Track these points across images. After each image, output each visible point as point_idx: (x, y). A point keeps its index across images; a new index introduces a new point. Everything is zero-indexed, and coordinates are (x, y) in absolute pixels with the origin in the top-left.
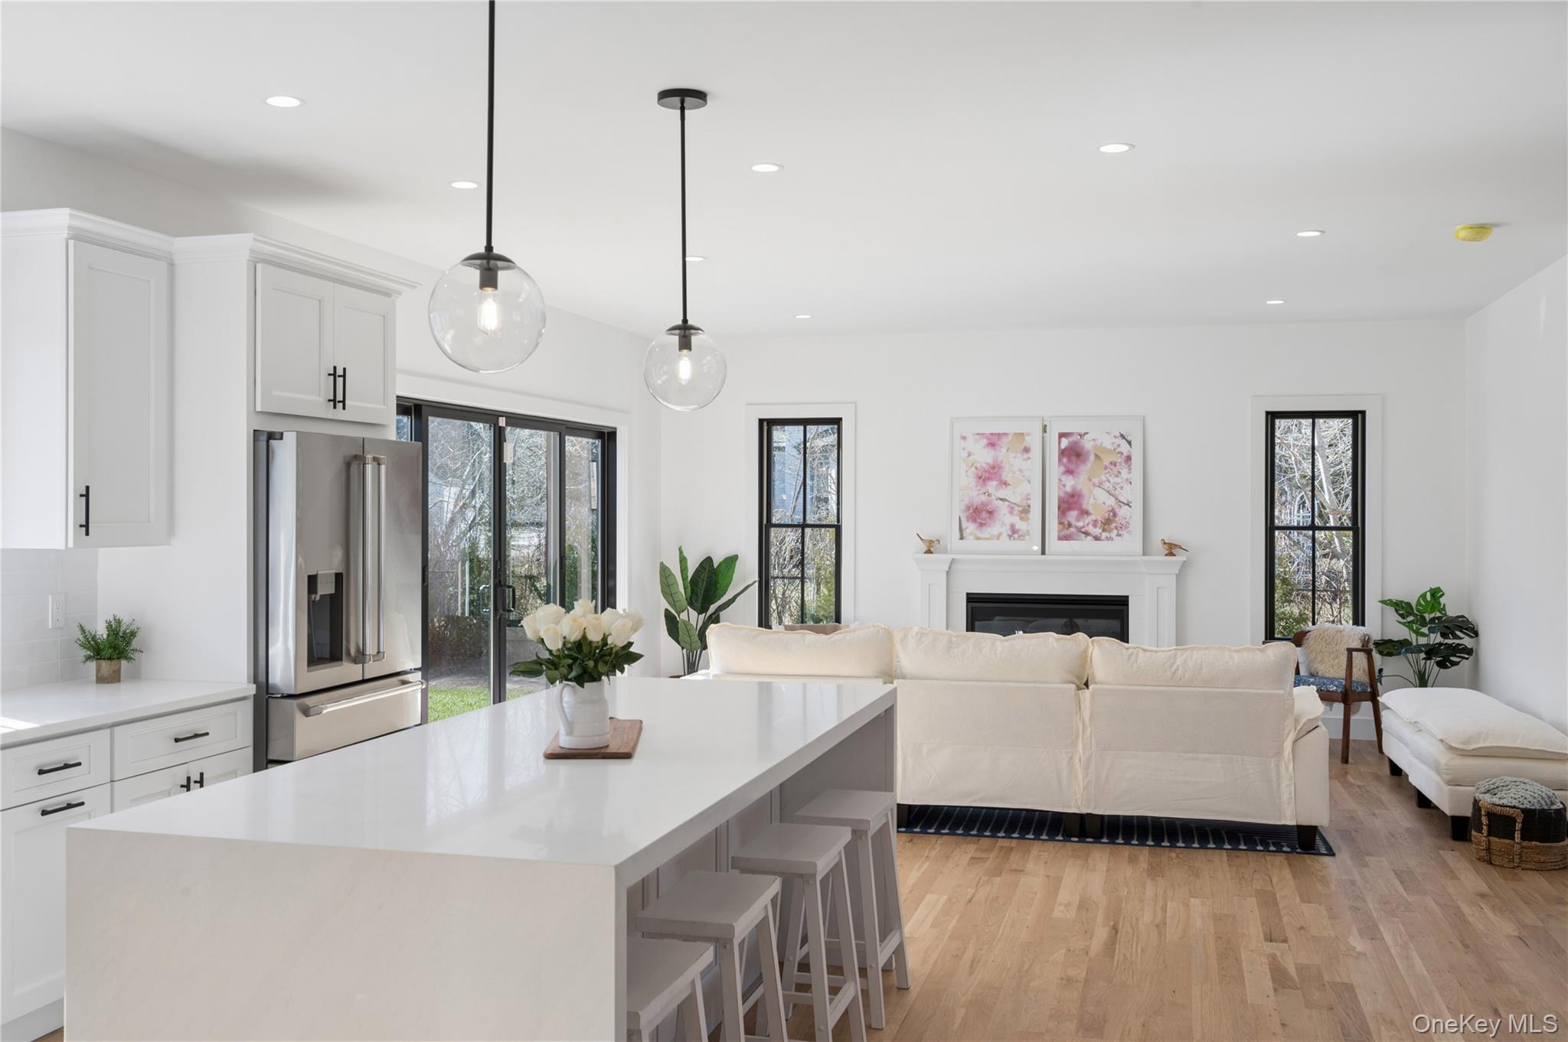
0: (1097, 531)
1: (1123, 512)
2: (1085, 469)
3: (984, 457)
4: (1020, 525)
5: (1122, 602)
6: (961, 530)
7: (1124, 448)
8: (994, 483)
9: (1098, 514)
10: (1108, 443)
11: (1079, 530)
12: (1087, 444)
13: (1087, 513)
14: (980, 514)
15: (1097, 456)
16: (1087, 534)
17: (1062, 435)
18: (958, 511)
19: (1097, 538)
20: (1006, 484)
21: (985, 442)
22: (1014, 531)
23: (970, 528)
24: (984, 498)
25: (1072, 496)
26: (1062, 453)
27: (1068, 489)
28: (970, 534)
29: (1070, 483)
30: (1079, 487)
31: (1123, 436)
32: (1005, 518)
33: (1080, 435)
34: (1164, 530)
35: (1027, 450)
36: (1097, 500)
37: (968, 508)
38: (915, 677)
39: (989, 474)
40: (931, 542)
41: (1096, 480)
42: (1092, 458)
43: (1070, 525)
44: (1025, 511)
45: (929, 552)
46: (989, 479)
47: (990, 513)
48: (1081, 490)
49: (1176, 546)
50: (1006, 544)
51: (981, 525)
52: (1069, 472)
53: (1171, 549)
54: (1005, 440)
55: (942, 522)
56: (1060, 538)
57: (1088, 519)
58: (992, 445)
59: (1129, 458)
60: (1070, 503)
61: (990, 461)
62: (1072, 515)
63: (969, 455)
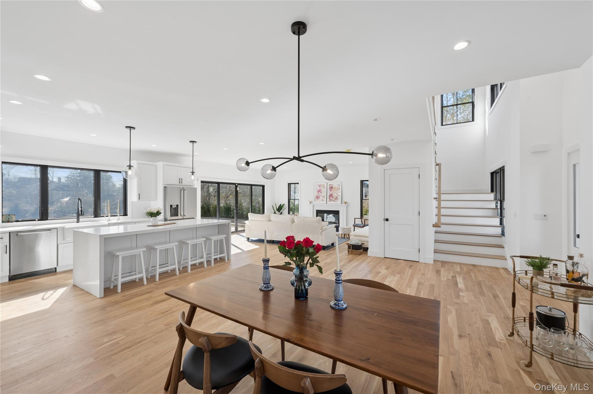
0: (334, 200)
1: (338, 197)
2: (333, 190)
3: (318, 188)
4: (323, 199)
5: (338, 211)
6: (315, 200)
7: (339, 187)
9: (335, 197)
10: (336, 186)
11: (332, 200)
12: (333, 186)
13: (333, 197)
14: (318, 197)
15: (335, 188)
16: (333, 200)
17: (330, 185)
18: (315, 197)
19: (334, 201)
20: (321, 193)
21: (318, 186)
22: (322, 200)
23: (316, 199)
24: (318, 195)
25: (331, 194)
26: (330, 188)
27: (330, 193)
29: (331, 192)
30: (332, 193)
31: (339, 185)
32: (321, 198)
33: (332, 185)
34: (344, 200)
35: (324, 187)
36: (335, 195)
37: (316, 196)
38: (273, 221)
39: (319, 191)
40: (310, 202)
41: (335, 192)
42: (334, 188)
43: (330, 199)
44: (324, 197)
45: (310, 203)
46: (319, 192)
47: (319, 197)
49: (346, 202)
50: (321, 202)
51: (318, 199)
52: (331, 191)
53: (346, 203)
54: (321, 186)
55: (312, 198)
56: (329, 201)
57: (333, 198)
58: (320, 187)
59: (339, 188)
60: (331, 195)
61: (319, 189)
62: (331, 198)
63: (316, 188)
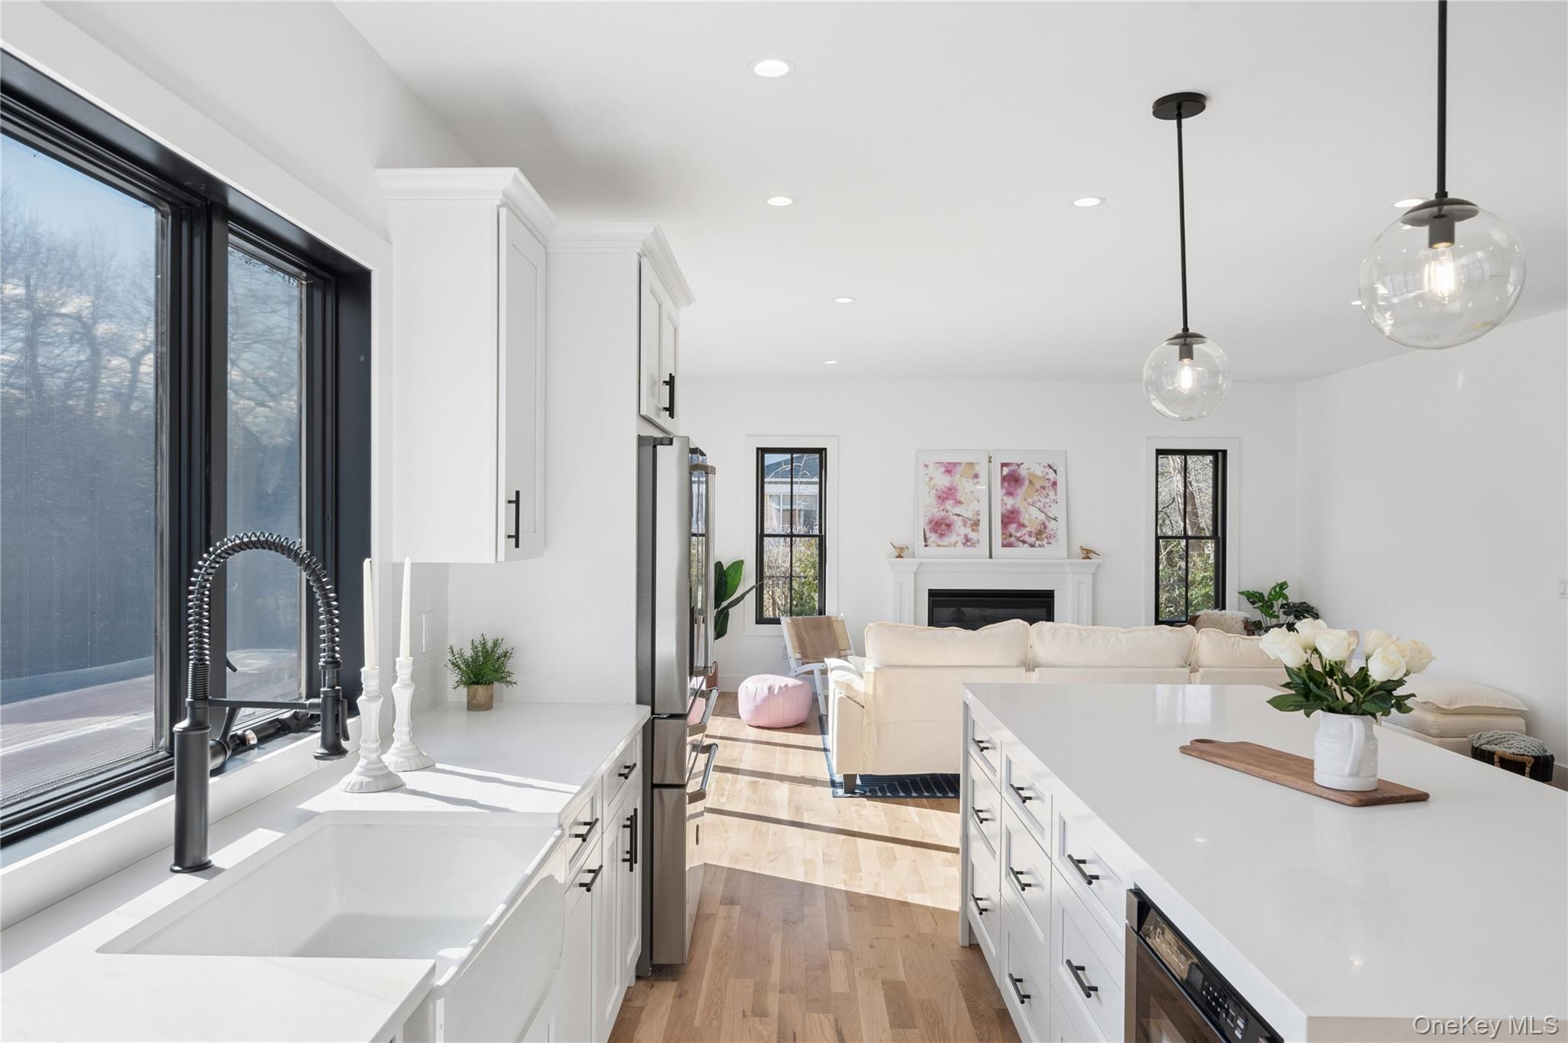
0: (1032, 540)
1: (1051, 525)
2: (1021, 491)
3: (943, 481)
4: (972, 535)
5: (1050, 595)
6: (925, 540)
7: (1051, 475)
8: (951, 502)
9: (1032, 527)
10: (1039, 471)
11: (1018, 539)
12: (1023, 472)
13: (1024, 526)
14: (940, 527)
15: (1031, 482)
16: (1024, 542)
17: (1003, 465)
18: (922, 524)
19: (1032, 546)
20: (960, 503)
21: (943, 469)
22: (967, 540)
23: (933, 537)
24: (943, 514)
25: (1012, 512)
26: (1004, 479)
27: (1009, 507)
28: (933, 542)
29: (1010, 502)
30: (1017, 506)
31: (1050, 467)
32: (960, 530)
33: (1018, 465)
34: (1083, 539)
35: (976, 476)
36: (1031, 516)
37: (931, 522)
39: (947, 495)
40: (902, 549)
41: (1030, 500)
42: (1027, 483)
43: (1011, 535)
44: (976, 524)
45: (900, 556)
46: (946, 498)
47: (948, 526)
48: (1019, 508)
49: (1091, 551)
50: (960, 549)
51: (942, 535)
52: (1009, 494)
53: (1087, 554)
54: (959, 469)
55: (910, 530)
56: (1003, 546)
57: (1024, 531)
58: (949, 471)
59: (1055, 484)
60: (1010, 518)
61: (948, 485)
62: (1012, 528)
63: (931, 479)
